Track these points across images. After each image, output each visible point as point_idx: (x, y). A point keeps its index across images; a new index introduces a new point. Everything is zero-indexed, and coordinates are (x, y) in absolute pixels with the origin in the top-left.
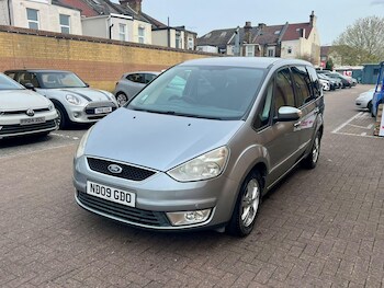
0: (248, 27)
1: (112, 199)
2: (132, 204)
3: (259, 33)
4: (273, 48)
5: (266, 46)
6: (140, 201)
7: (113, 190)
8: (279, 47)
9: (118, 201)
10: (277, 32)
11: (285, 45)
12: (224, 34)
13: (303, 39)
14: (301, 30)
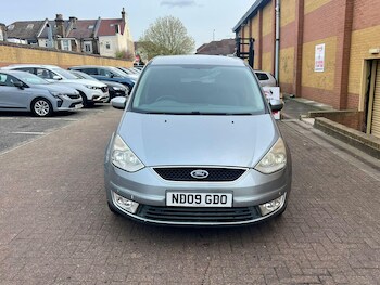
0: (59, 20)
1: (203, 204)
2: (229, 204)
3: (71, 27)
4: (90, 43)
5: (82, 40)
6: (238, 199)
7: (203, 195)
8: (95, 41)
9: (212, 205)
10: (91, 27)
11: (103, 40)
12: (31, 26)
13: (119, 34)
14: (116, 26)
